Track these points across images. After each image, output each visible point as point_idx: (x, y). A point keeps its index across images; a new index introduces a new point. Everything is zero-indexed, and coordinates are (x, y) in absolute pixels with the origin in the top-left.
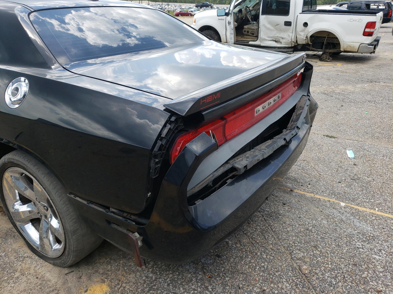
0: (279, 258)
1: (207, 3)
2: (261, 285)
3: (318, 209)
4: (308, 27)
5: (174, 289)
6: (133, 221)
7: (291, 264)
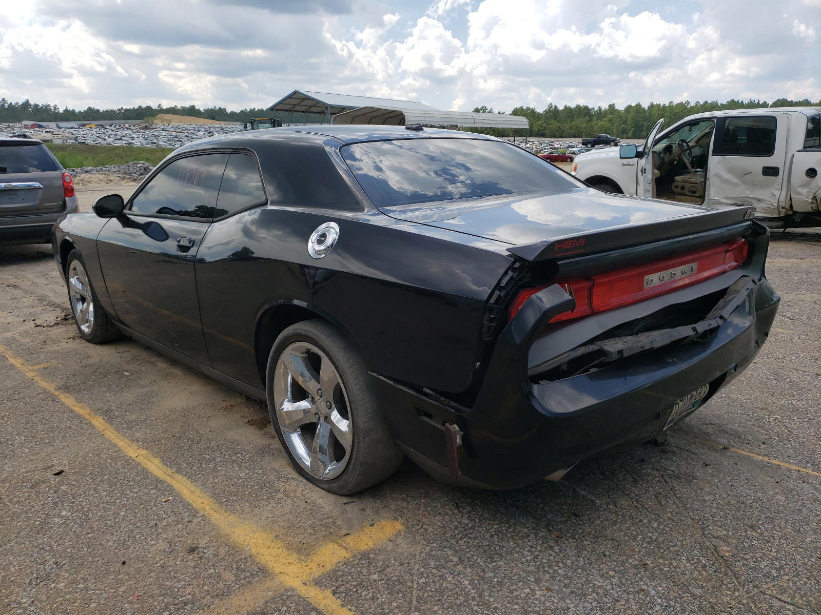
0: (681, 531)
1: (607, 137)
2: (643, 557)
3: (773, 479)
4: (816, 177)
5: (500, 541)
6: (453, 408)
7: (701, 541)
